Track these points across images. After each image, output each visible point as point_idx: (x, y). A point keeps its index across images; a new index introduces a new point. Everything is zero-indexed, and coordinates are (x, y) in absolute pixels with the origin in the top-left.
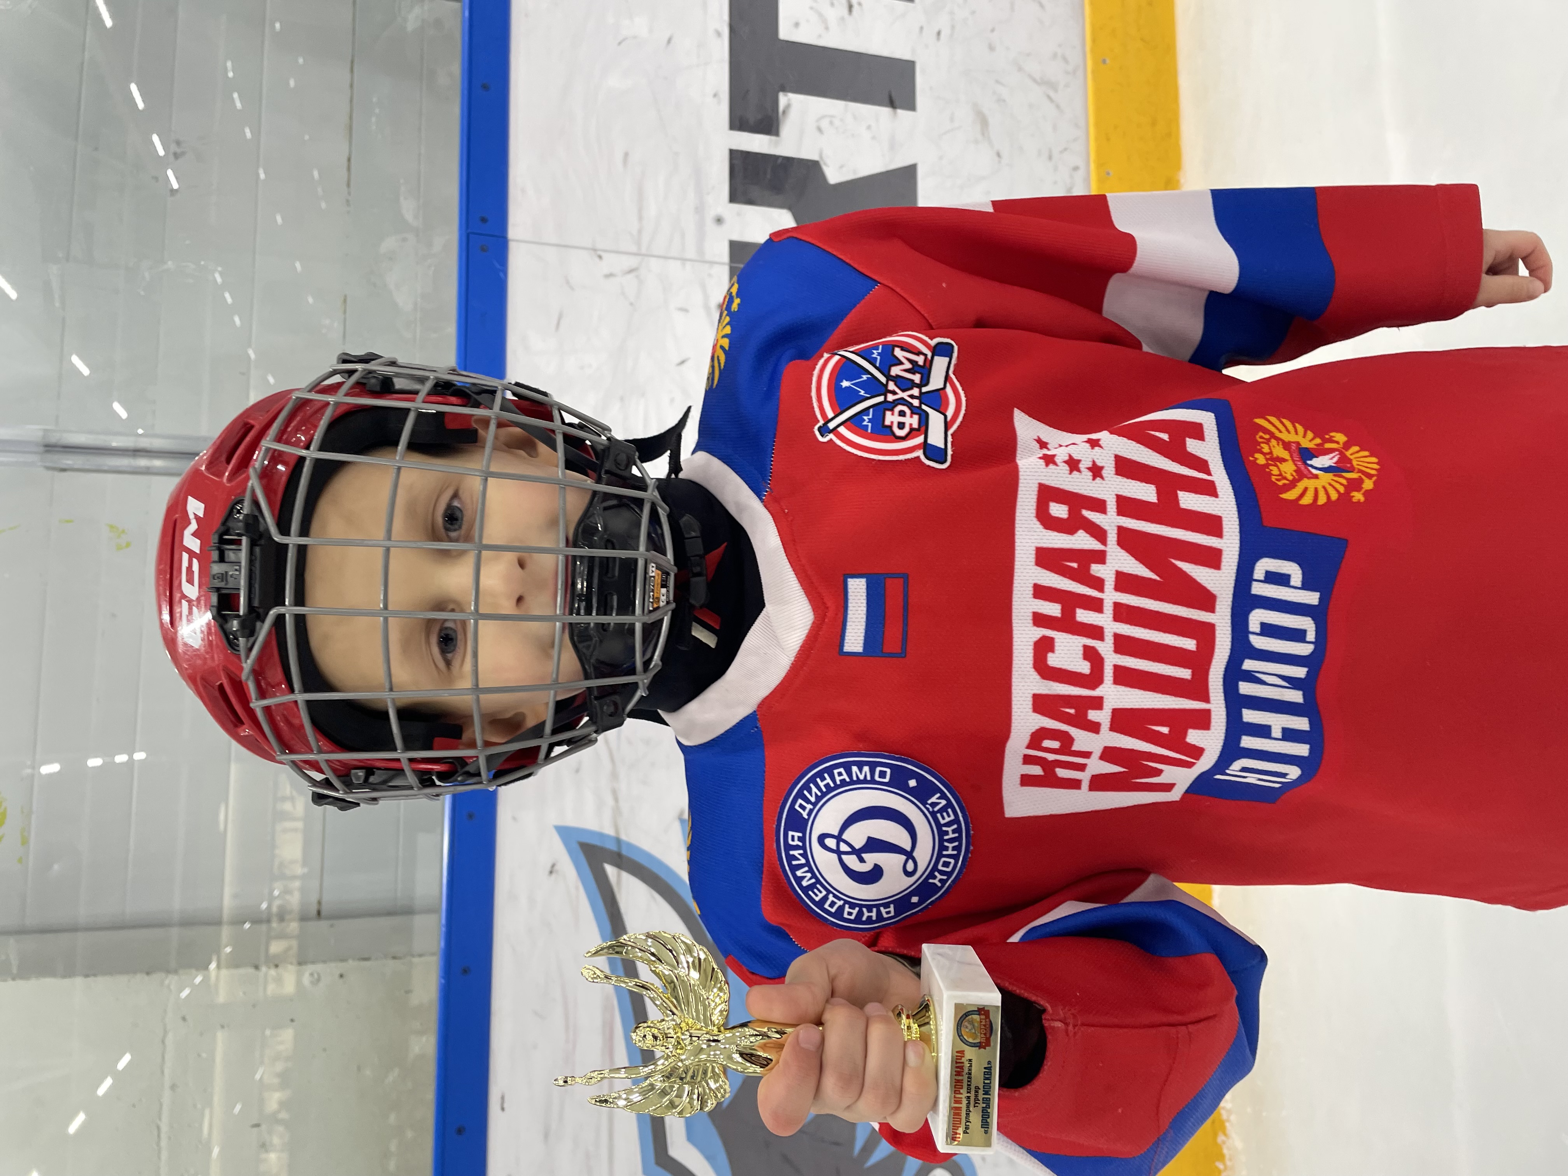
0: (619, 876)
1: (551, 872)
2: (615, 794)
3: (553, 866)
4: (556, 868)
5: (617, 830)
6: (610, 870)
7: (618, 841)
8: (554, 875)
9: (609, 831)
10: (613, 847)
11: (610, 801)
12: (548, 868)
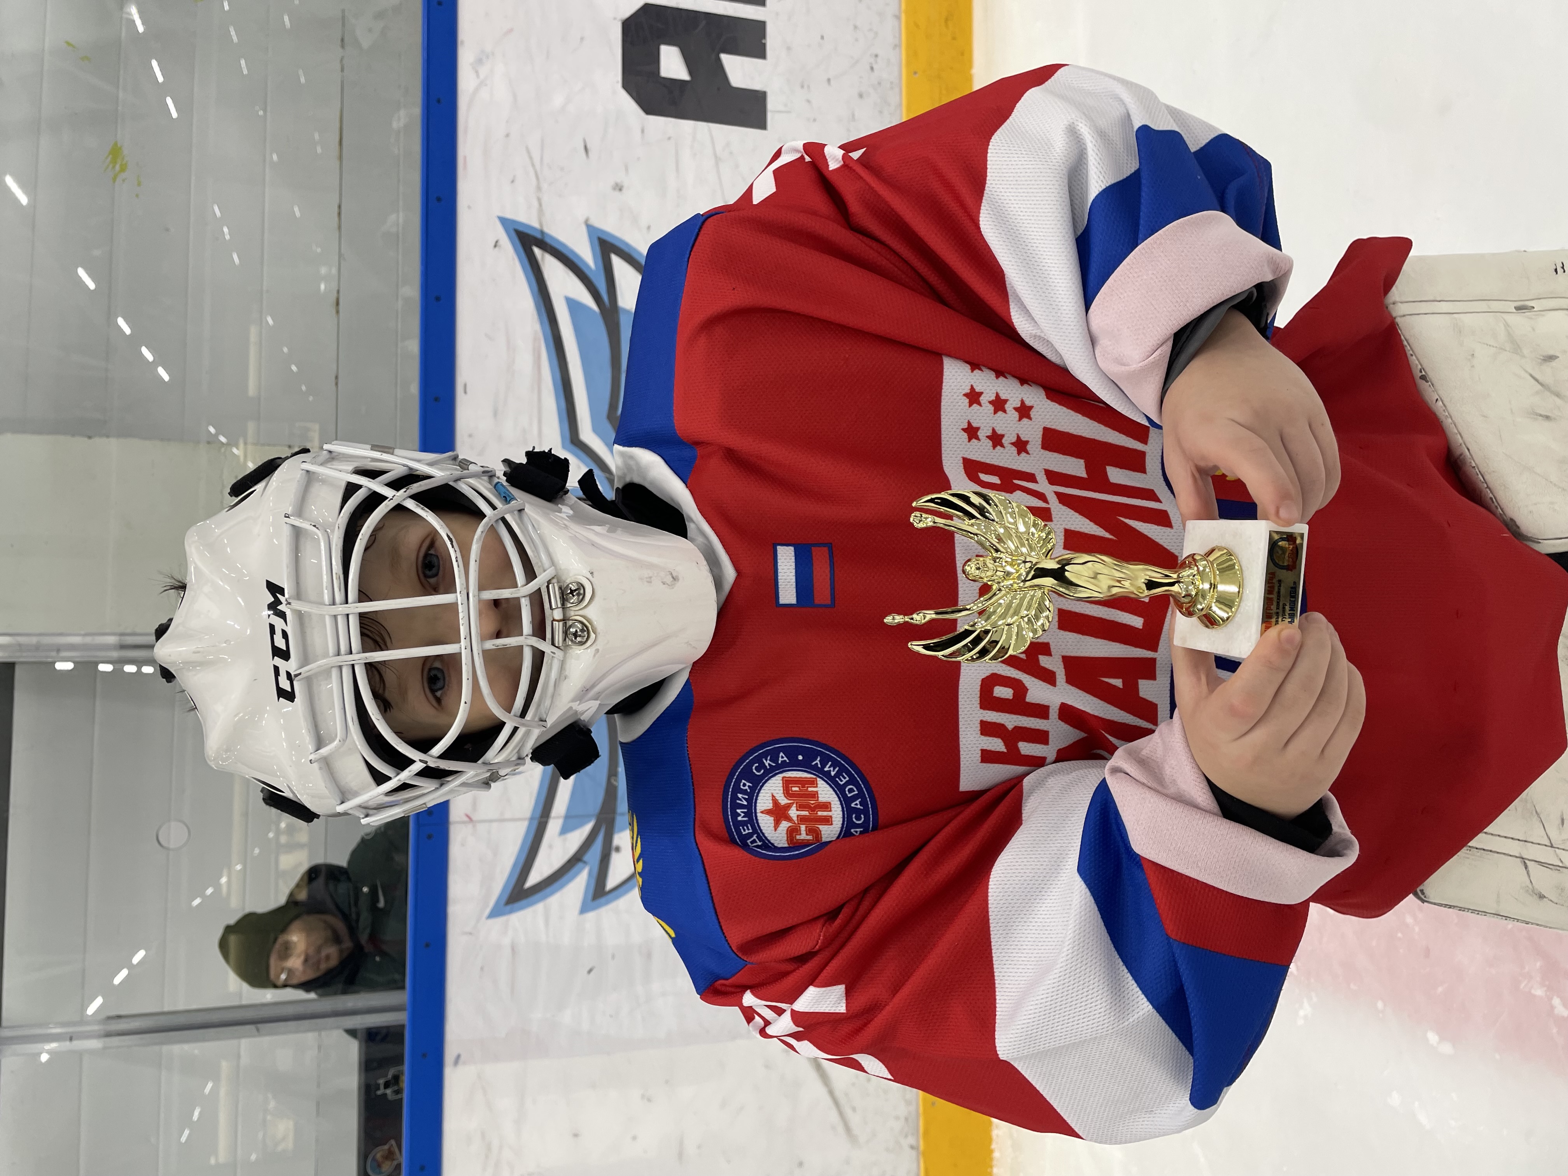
0: (543, 256)
1: (495, 246)
2: (539, 200)
3: (497, 242)
4: (498, 243)
5: (541, 224)
6: (537, 251)
7: (542, 232)
8: (497, 249)
9: (536, 225)
10: (539, 236)
11: (535, 203)
12: (493, 244)
